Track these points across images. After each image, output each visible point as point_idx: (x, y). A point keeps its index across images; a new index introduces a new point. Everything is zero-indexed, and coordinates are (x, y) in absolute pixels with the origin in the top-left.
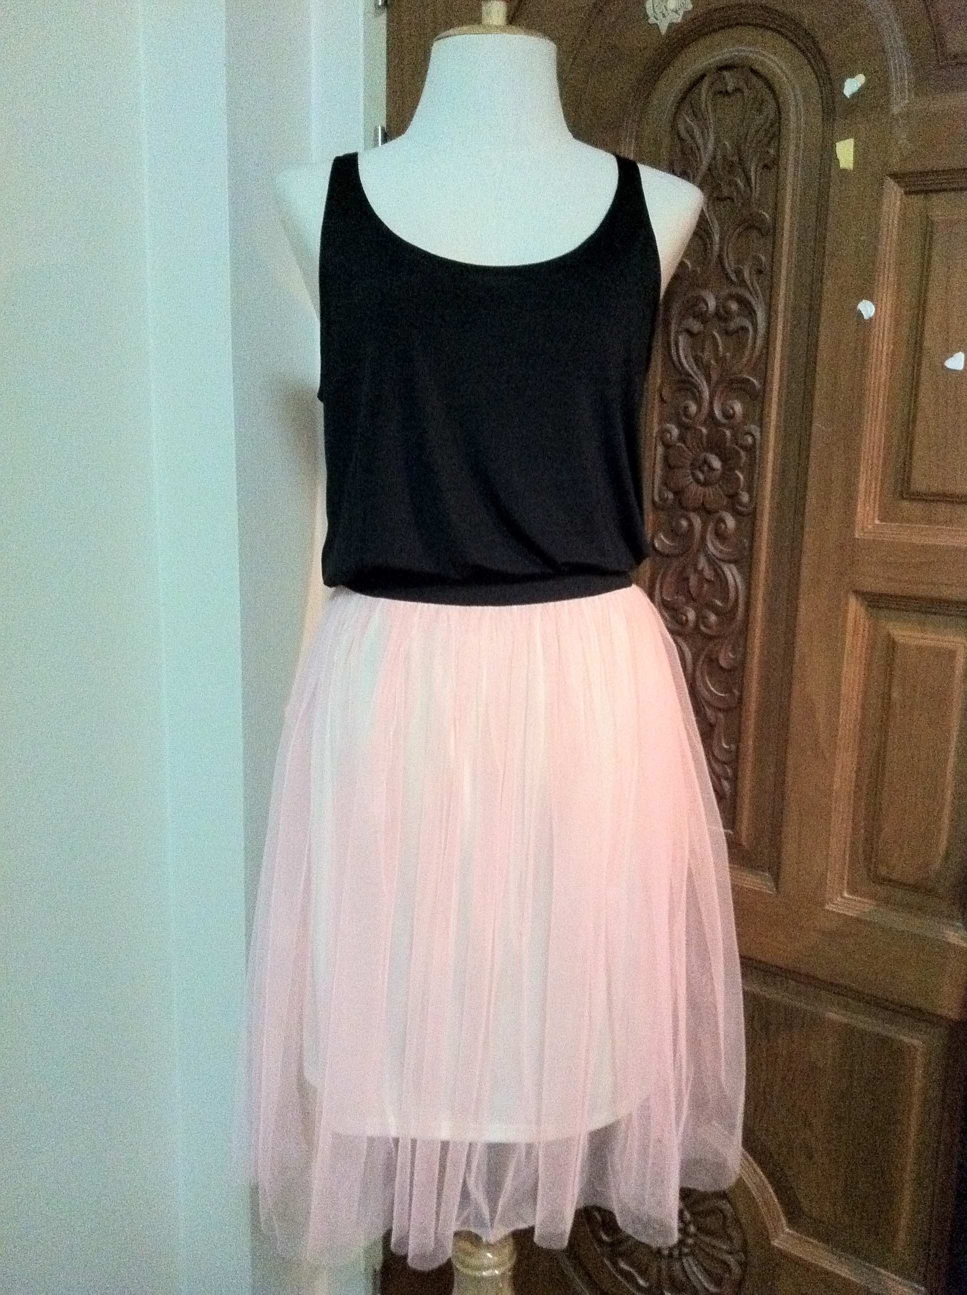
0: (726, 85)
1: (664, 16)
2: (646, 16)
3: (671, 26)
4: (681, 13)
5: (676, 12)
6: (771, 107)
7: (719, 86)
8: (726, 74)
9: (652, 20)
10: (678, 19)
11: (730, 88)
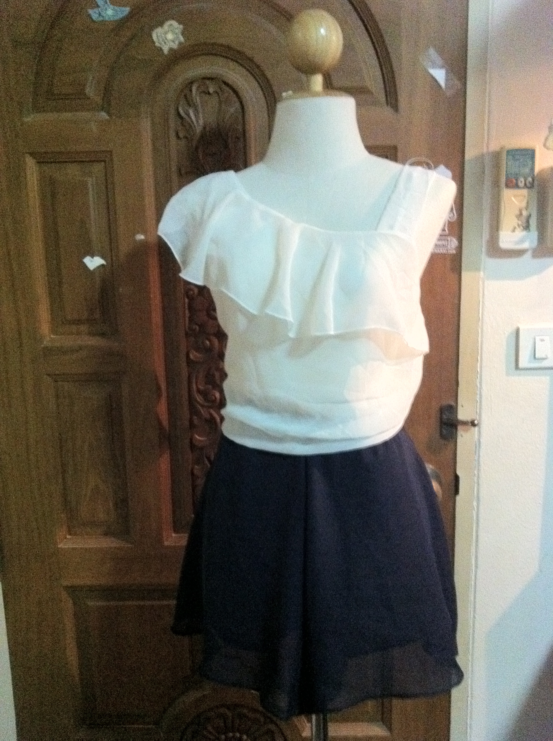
0: (208, 88)
1: (165, 43)
2: (154, 42)
3: (171, 49)
4: (177, 43)
5: (173, 41)
6: (238, 104)
7: (203, 88)
8: (208, 82)
9: (157, 44)
10: (175, 46)
11: (211, 90)
